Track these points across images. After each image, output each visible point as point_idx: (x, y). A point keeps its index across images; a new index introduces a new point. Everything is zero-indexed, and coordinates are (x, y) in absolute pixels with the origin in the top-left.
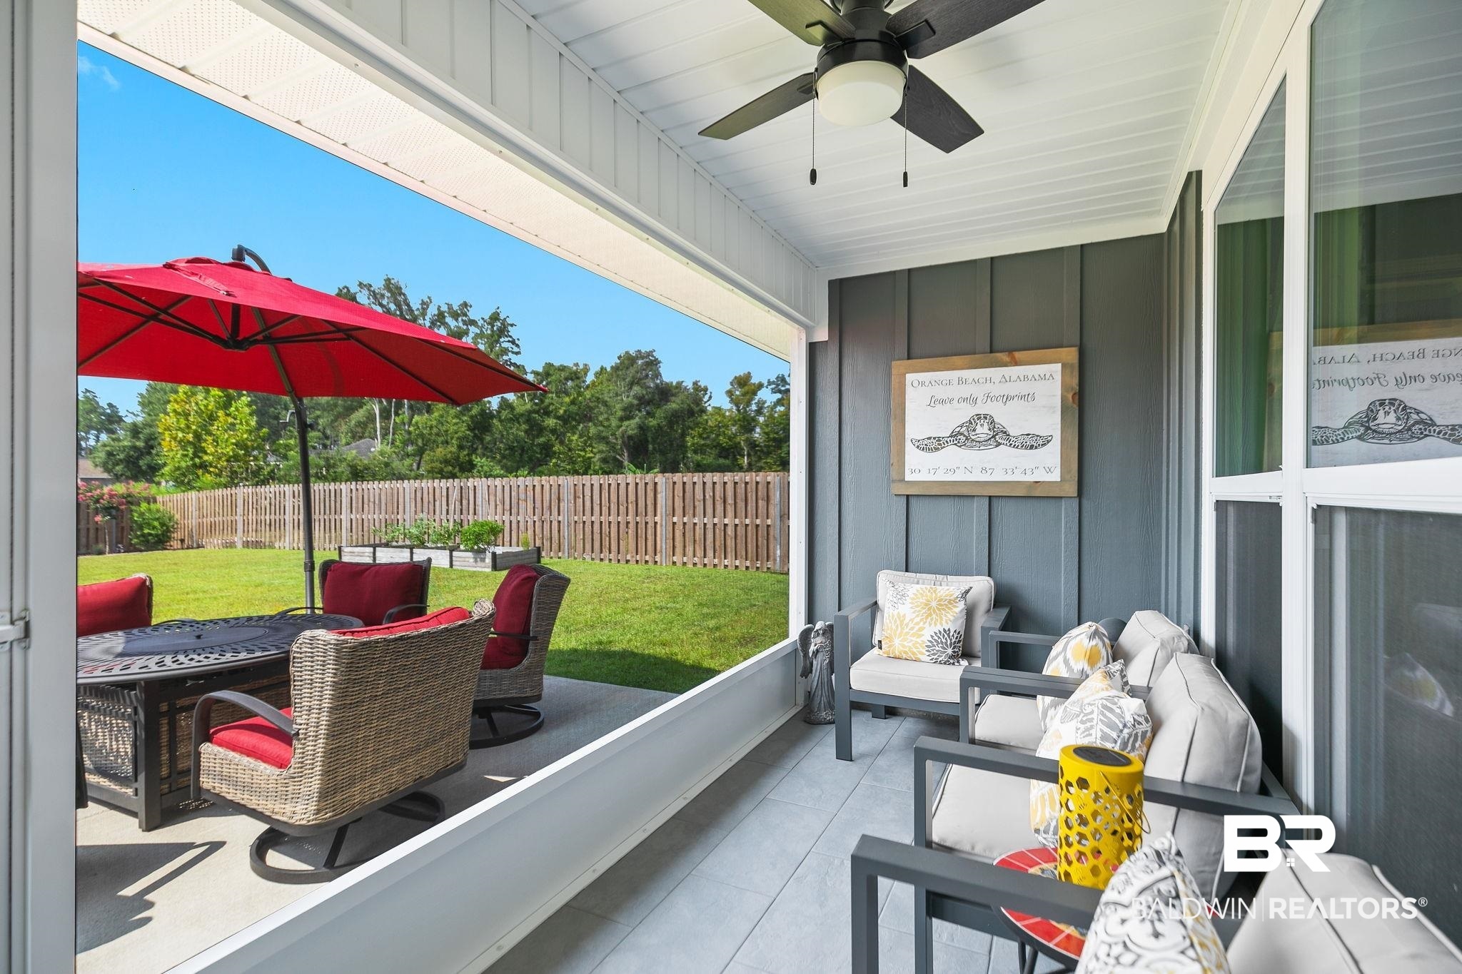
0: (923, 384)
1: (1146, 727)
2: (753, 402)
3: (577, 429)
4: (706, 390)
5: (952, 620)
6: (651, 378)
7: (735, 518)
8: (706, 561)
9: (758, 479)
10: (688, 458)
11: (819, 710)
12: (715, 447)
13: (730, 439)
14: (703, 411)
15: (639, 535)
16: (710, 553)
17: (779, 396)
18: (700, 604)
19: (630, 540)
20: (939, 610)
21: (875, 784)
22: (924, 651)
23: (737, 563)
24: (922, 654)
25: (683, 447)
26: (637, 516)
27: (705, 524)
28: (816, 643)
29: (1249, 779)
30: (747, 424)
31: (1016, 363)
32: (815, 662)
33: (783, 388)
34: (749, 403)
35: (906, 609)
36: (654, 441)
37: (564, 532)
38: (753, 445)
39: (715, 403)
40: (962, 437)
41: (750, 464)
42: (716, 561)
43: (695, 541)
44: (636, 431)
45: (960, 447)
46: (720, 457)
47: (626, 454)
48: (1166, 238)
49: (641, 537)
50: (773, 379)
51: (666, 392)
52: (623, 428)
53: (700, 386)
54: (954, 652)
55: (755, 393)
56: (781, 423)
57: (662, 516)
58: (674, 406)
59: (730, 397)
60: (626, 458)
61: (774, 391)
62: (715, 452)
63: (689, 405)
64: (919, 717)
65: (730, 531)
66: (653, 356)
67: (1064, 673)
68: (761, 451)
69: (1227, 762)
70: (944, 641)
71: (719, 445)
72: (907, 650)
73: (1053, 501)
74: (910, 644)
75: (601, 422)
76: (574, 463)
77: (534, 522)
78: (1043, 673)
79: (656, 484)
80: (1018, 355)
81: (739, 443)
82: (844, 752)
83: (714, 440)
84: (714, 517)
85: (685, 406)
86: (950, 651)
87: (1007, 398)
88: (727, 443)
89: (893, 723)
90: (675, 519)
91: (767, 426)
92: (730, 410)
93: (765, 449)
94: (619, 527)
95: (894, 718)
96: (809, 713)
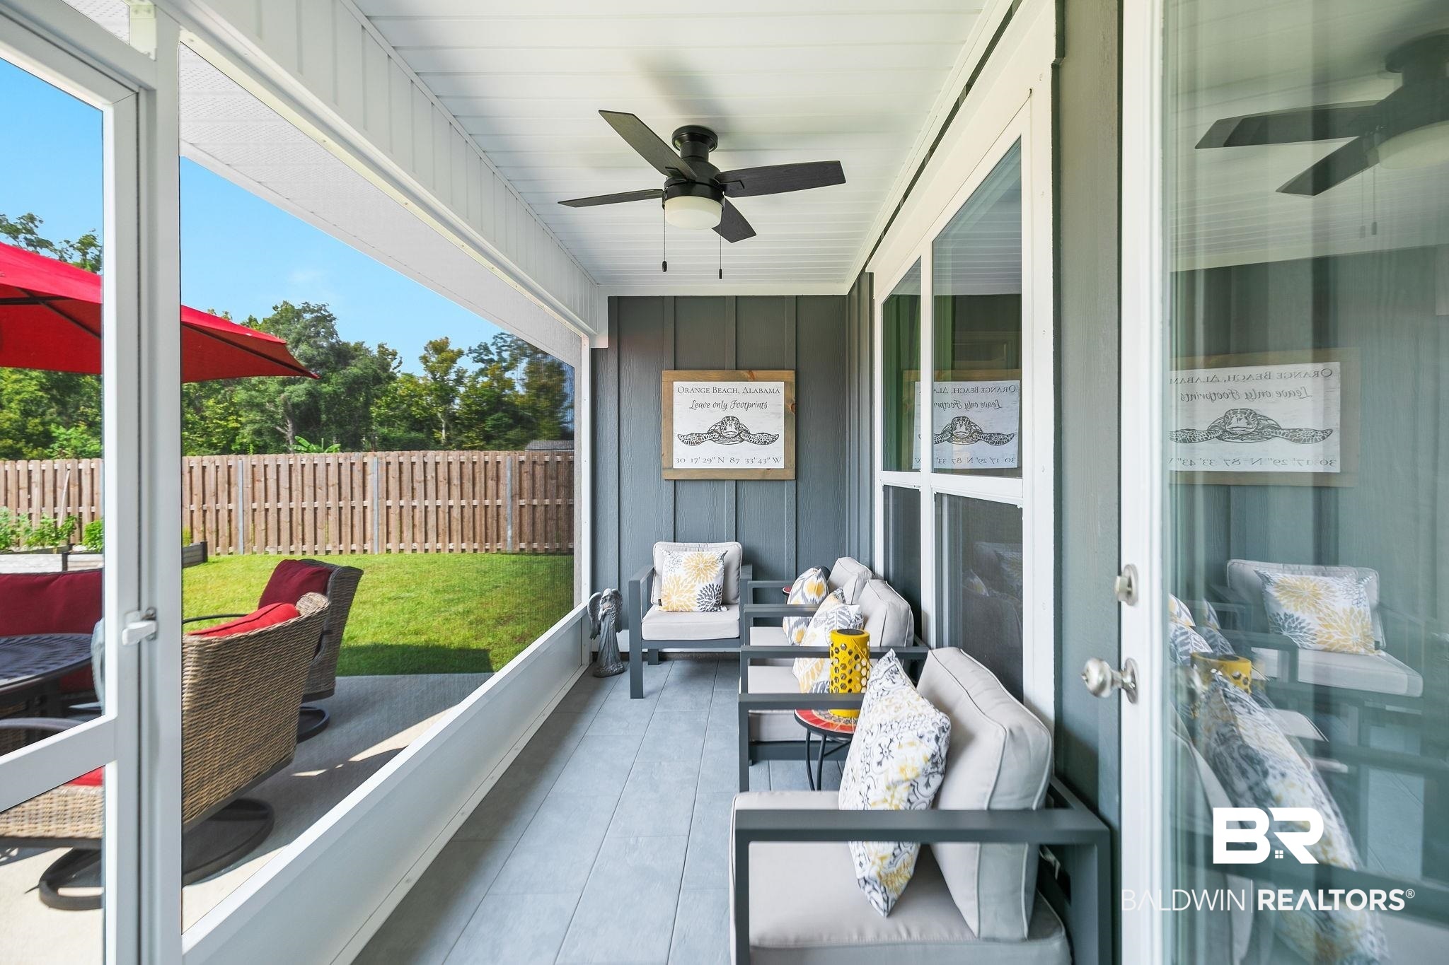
0: (687, 390)
1: (861, 621)
2: (453, 370)
3: (220, 393)
4: (394, 354)
5: (714, 577)
6: (324, 336)
7: (462, 499)
8: (427, 546)
9: (487, 458)
10: (372, 430)
11: (607, 664)
12: (405, 418)
13: (424, 409)
14: (392, 378)
15: (343, 522)
16: (432, 536)
17: (481, 365)
18: (437, 591)
19: (331, 526)
20: (705, 570)
21: (666, 710)
22: (695, 603)
23: (464, 546)
24: (694, 605)
25: (367, 418)
26: (340, 500)
27: (426, 507)
28: (603, 608)
29: (909, 639)
30: (445, 394)
31: (754, 380)
32: (603, 624)
33: (486, 358)
34: (446, 372)
35: (681, 572)
36: (328, 411)
37: (237, 523)
38: (452, 418)
39: (405, 369)
40: (716, 434)
41: (448, 438)
42: (439, 545)
43: (414, 526)
44: (303, 398)
45: (715, 441)
46: (413, 430)
47: (289, 425)
48: (847, 299)
49: (346, 524)
50: (475, 347)
51: (343, 355)
52: (286, 394)
53: (387, 350)
54: (717, 602)
55: (454, 361)
56: (484, 395)
57: (373, 501)
58: (355, 370)
59: (425, 363)
60: (290, 430)
61: (476, 360)
62: (405, 424)
63: (375, 371)
64: (684, 659)
65: (456, 513)
66: (325, 311)
67: (801, 602)
68: (462, 424)
69: (900, 632)
70: (710, 594)
71: (411, 416)
72: (682, 604)
73: (779, 483)
74: (685, 599)
75: (254, 385)
76: (209, 435)
77: (192, 512)
78: (788, 603)
79: (365, 464)
80: (755, 372)
81: (436, 415)
82: (637, 692)
83: (405, 411)
84: (437, 499)
85: (370, 371)
86: (714, 601)
87: (748, 406)
88: (420, 414)
89: (665, 667)
90: (389, 503)
91: (468, 397)
92: (424, 378)
93: (466, 423)
94: (315, 513)
95: (665, 663)
96: (598, 669)
